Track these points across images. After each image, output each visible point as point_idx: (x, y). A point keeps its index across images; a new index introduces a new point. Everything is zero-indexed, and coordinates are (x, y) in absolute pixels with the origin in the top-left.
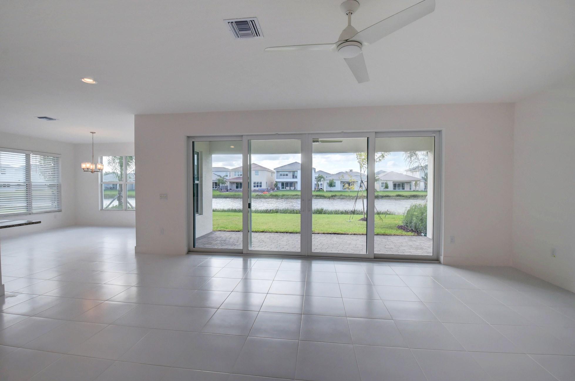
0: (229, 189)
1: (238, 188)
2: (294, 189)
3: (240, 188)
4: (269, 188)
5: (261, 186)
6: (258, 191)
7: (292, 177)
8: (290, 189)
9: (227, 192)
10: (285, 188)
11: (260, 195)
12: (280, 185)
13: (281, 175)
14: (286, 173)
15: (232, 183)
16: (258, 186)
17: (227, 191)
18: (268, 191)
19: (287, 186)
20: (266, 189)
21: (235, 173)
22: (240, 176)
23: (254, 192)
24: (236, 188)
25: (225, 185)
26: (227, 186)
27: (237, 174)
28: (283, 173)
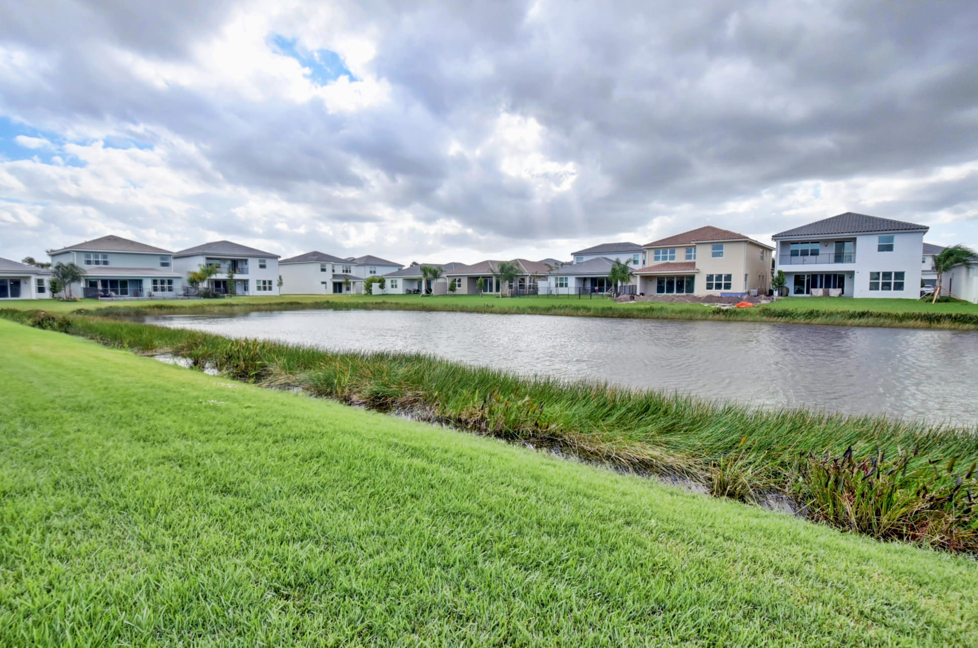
0: (638, 293)
1: (663, 292)
2: (840, 295)
3: (667, 292)
4: (754, 292)
5: (728, 286)
6: (719, 299)
7: (832, 258)
8: (826, 295)
9: (633, 302)
10: (808, 292)
11: (727, 311)
12: (790, 284)
13: (794, 254)
14: (809, 247)
15: (646, 278)
16: (719, 286)
17: (632, 298)
18: (752, 298)
19: (815, 286)
20: (744, 294)
21: (657, 252)
22: (668, 261)
23: (709, 302)
24: (658, 292)
25: (630, 284)
26: (634, 288)
27: (661, 255)
28: (800, 247)
